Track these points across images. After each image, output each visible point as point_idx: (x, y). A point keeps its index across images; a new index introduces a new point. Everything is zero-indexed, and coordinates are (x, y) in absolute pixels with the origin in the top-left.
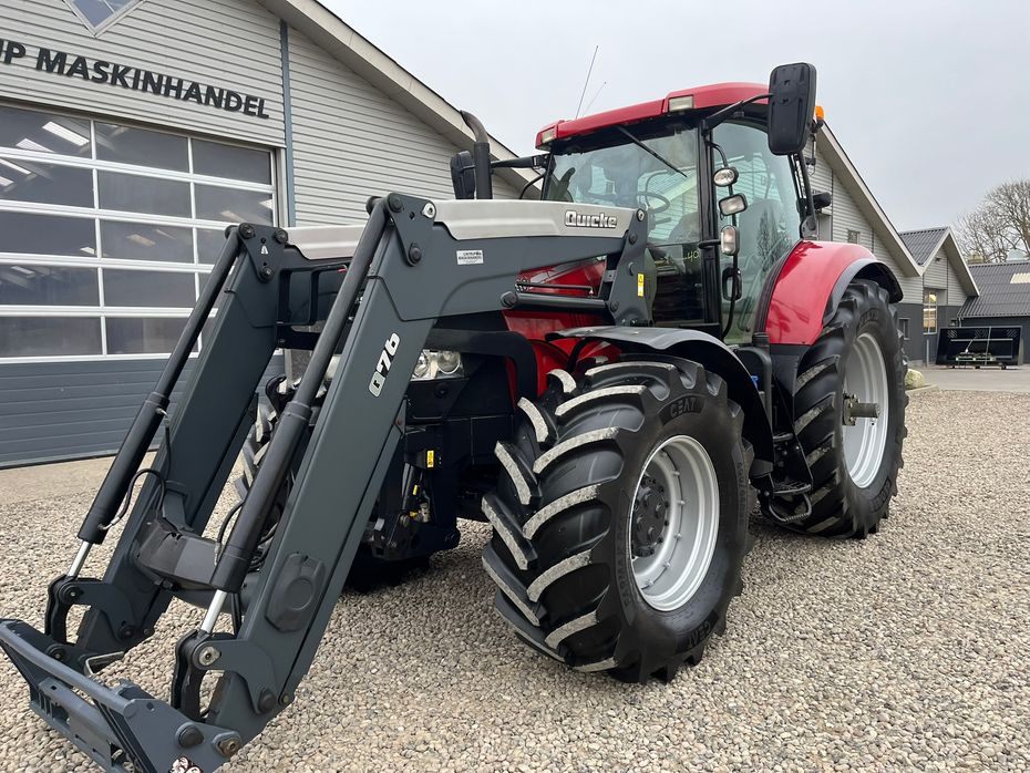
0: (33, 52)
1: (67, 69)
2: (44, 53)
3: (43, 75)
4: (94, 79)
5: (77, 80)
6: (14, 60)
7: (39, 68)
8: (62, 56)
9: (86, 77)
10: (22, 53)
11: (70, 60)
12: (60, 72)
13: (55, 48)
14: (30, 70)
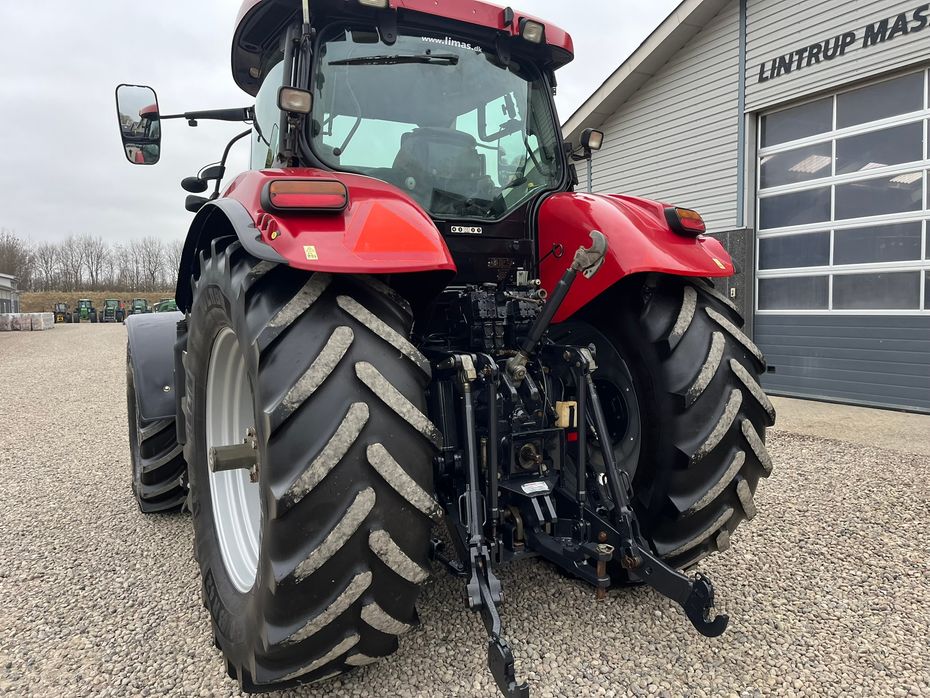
0: (860, 34)
1: (888, 33)
2: (870, 28)
3: (871, 49)
4: (915, 30)
5: (900, 39)
6: (847, 49)
7: (865, 45)
8: (884, 23)
9: (905, 32)
10: (853, 41)
11: (891, 24)
12: (883, 40)
13: (876, 19)
14: (860, 51)
